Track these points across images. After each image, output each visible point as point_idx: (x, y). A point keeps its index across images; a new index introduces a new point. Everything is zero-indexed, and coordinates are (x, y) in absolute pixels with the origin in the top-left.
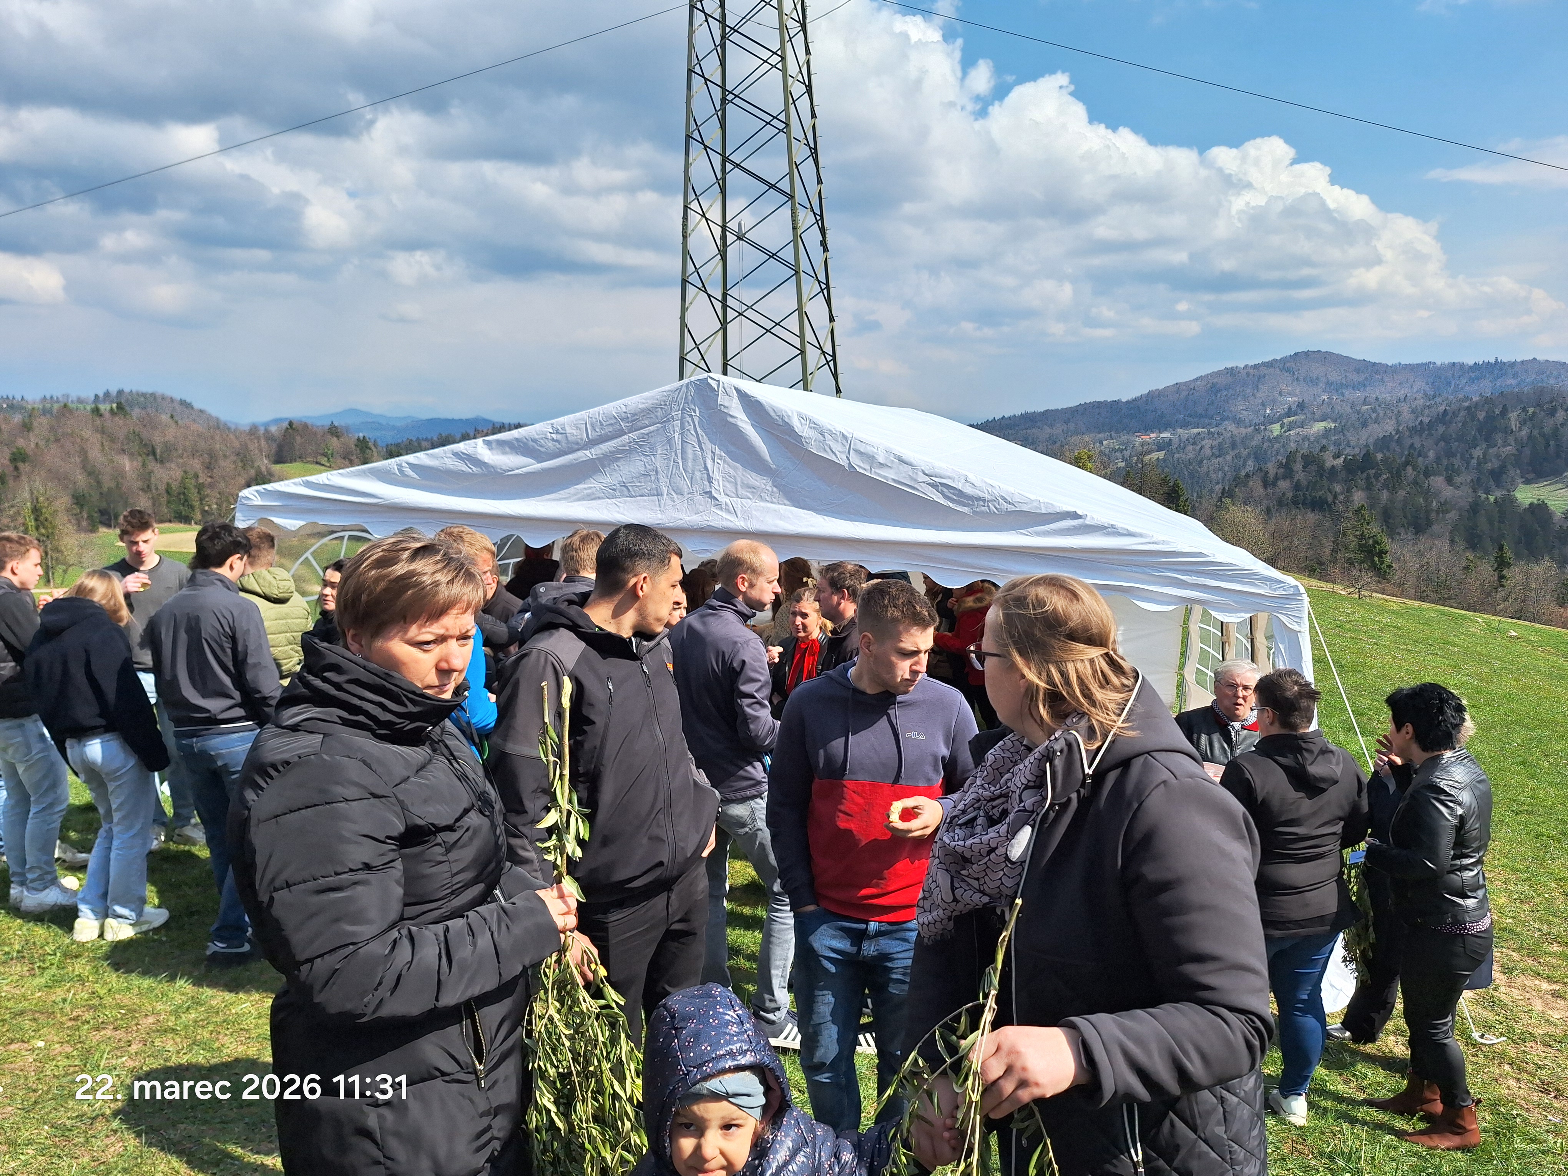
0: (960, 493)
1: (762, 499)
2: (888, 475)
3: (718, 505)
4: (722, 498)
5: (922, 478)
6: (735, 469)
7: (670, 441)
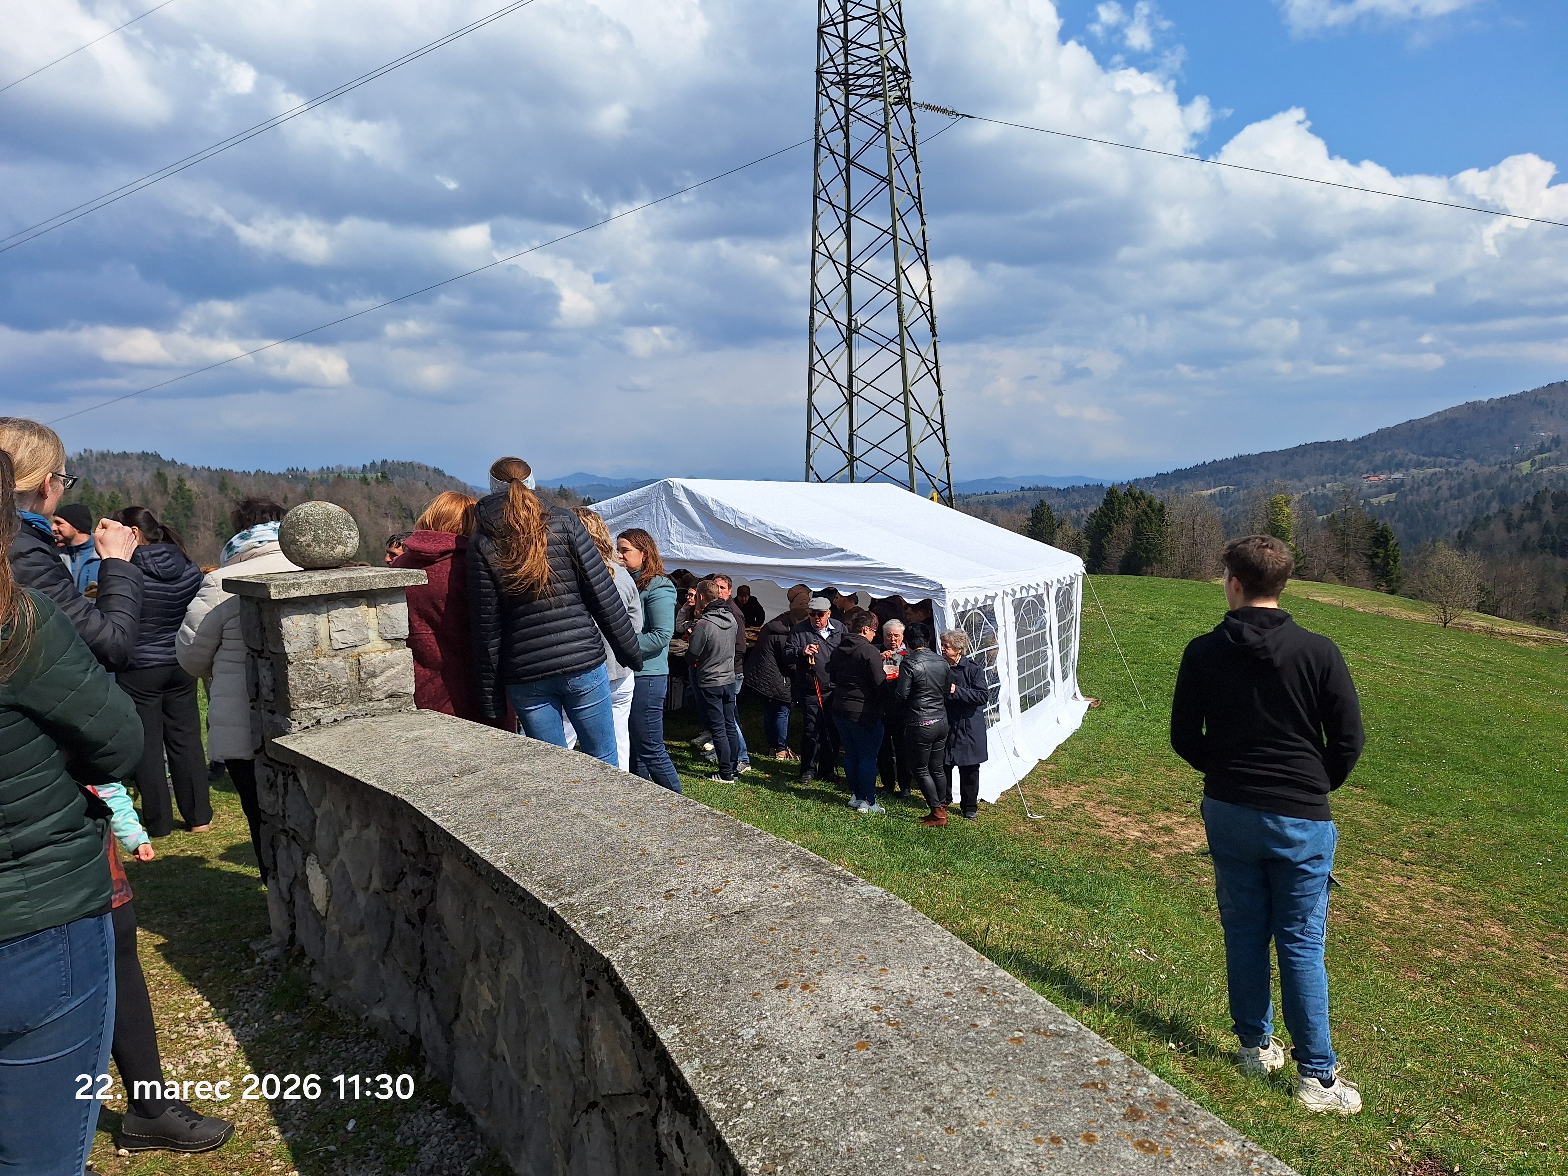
0: (788, 539)
1: (695, 544)
2: (754, 530)
3: (673, 547)
4: (675, 543)
5: (770, 531)
6: (682, 527)
7: (651, 514)
